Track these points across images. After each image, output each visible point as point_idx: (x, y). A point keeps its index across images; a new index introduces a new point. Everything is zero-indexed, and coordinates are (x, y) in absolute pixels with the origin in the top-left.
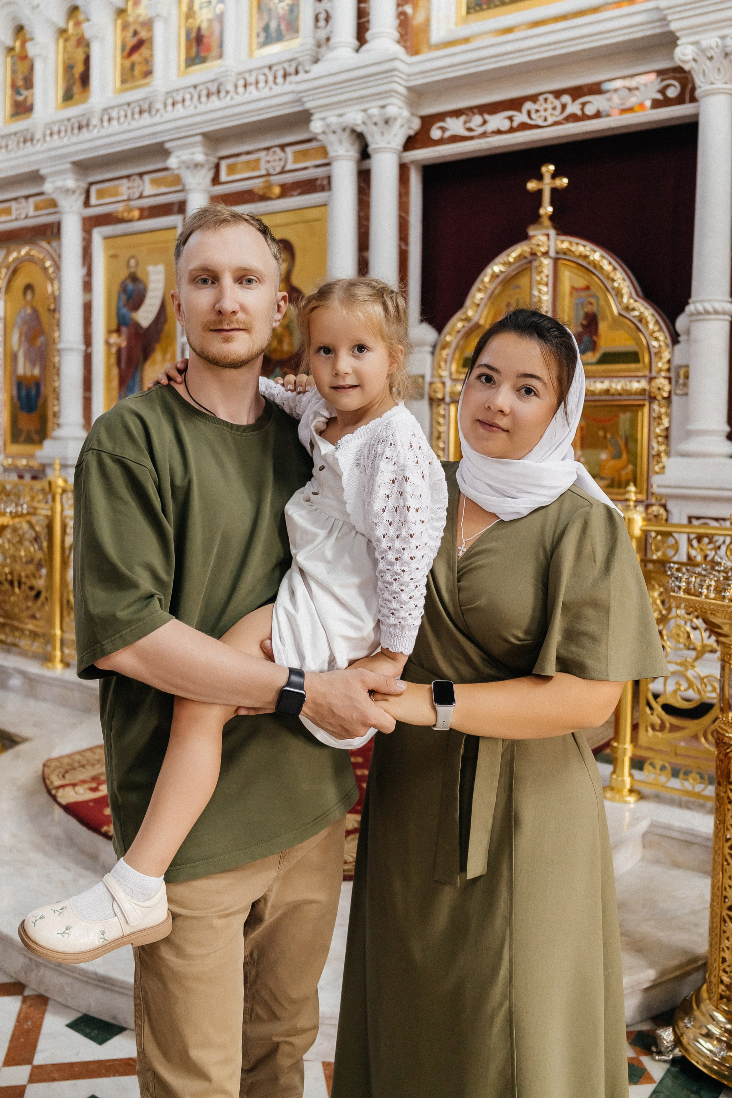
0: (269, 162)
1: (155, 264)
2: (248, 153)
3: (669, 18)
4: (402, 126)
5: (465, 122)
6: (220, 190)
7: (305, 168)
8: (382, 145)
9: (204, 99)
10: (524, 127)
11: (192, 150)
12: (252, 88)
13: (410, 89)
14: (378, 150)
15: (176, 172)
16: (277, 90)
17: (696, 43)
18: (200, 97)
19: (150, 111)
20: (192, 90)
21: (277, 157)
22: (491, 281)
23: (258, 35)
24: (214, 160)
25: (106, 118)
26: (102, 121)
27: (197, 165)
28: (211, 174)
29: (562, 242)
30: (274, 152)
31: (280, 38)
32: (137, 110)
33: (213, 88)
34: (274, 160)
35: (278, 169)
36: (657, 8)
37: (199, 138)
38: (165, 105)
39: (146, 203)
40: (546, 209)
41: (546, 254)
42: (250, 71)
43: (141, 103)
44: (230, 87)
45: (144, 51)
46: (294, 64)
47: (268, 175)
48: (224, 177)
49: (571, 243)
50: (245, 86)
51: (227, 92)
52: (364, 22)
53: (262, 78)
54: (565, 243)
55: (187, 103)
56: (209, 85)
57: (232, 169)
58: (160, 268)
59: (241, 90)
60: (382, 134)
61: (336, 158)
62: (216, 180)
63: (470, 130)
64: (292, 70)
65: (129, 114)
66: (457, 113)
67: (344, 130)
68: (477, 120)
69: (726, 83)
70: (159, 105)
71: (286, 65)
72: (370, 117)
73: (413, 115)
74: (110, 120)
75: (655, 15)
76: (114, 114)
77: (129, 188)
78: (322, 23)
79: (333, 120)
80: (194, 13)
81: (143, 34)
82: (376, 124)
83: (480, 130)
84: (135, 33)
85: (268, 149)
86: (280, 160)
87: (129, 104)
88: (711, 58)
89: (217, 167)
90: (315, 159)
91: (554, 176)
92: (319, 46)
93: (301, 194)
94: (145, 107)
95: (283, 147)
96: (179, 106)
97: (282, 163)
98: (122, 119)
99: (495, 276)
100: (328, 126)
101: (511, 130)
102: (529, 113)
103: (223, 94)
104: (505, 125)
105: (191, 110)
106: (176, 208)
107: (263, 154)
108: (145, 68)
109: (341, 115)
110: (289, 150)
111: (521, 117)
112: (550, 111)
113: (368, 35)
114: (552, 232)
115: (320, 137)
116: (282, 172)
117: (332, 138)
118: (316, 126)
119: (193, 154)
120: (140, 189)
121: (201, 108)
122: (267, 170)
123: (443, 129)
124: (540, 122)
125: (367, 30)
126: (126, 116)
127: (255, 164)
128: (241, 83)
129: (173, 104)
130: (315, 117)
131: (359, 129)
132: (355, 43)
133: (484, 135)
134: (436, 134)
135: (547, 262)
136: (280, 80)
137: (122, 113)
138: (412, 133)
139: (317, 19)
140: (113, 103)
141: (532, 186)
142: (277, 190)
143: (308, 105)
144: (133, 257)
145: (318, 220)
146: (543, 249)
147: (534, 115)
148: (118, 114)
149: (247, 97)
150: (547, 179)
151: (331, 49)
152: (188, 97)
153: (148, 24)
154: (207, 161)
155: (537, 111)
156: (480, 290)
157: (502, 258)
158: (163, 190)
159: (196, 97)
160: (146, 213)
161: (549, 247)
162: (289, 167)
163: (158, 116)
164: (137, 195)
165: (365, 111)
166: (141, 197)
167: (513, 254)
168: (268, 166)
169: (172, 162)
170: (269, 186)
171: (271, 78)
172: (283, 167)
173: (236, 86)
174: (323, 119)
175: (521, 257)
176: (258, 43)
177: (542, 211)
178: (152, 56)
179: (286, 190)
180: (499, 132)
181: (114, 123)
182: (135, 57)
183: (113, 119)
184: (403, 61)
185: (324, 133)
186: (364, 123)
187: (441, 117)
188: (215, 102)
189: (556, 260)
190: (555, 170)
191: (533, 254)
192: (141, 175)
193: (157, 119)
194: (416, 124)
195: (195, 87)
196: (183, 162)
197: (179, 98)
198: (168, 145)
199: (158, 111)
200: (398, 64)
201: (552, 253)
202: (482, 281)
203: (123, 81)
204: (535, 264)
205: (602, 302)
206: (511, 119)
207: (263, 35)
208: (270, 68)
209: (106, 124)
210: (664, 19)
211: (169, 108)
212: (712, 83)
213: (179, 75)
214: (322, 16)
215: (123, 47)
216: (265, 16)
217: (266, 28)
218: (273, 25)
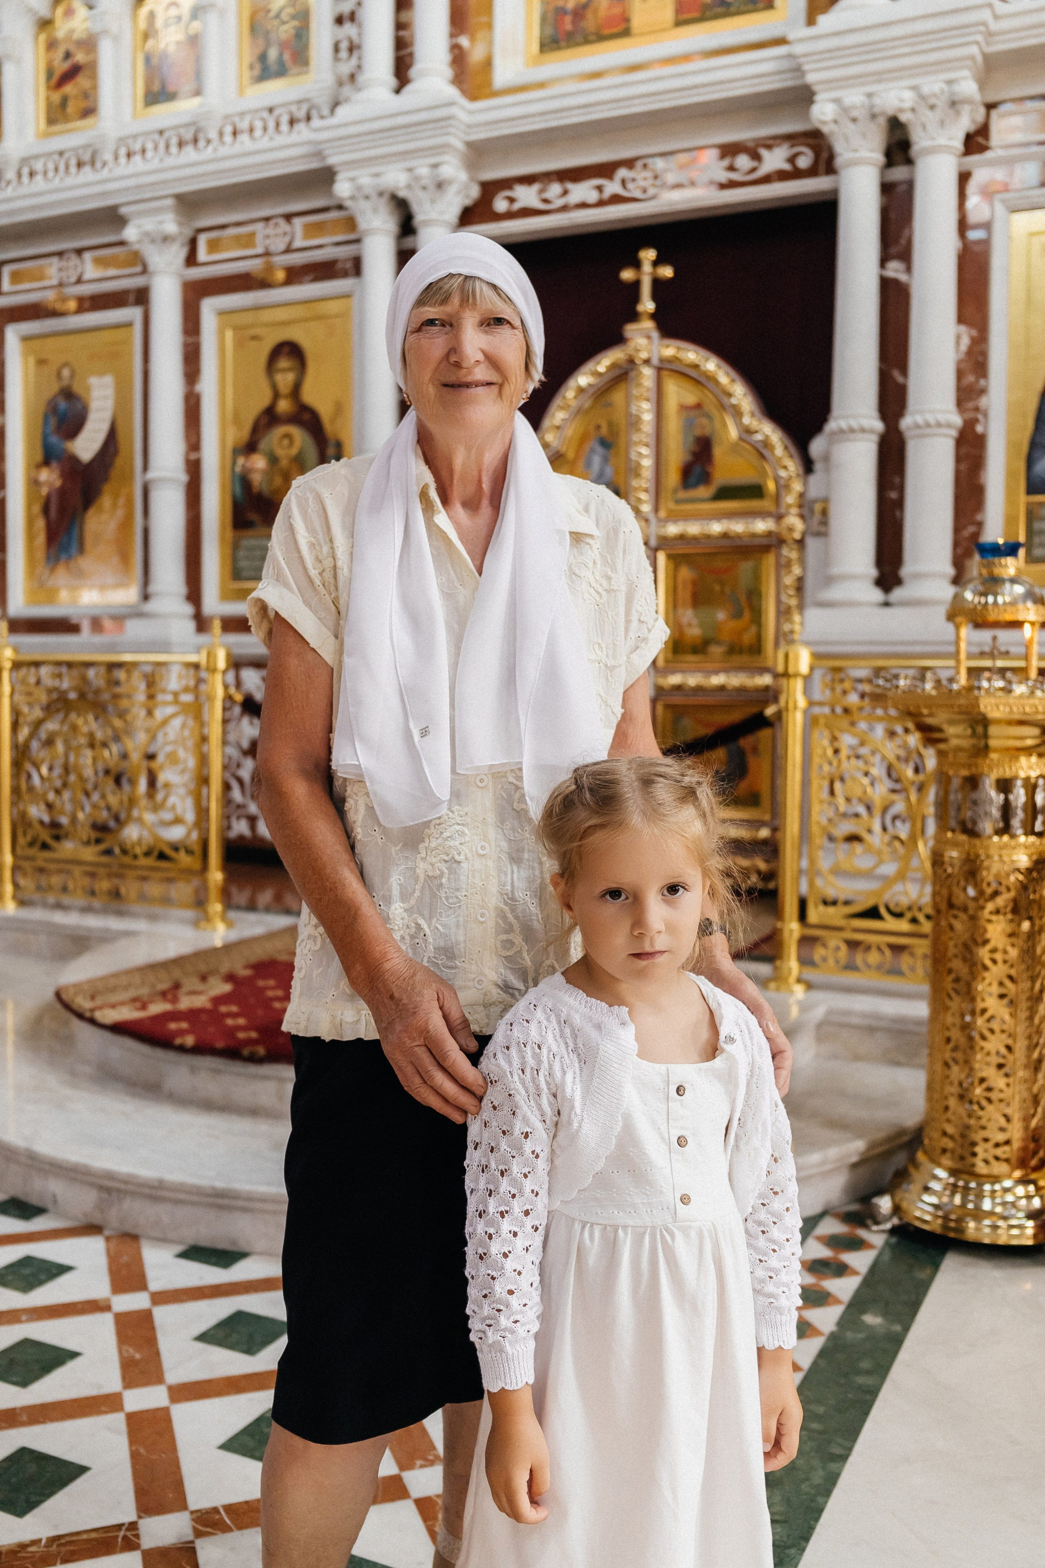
0: (268, 237)
1: (101, 373)
2: (238, 224)
3: (806, 67)
4: (459, 193)
5: (541, 191)
6: (196, 273)
7: (320, 247)
8: (433, 215)
9: (174, 149)
10: (617, 199)
11: (160, 218)
12: (244, 138)
13: (470, 145)
14: (427, 223)
15: (136, 247)
16: (280, 140)
17: (837, 101)
18: (167, 147)
19: (93, 163)
20: (156, 137)
21: (280, 231)
22: (575, 397)
23: (251, 67)
24: (188, 233)
25: (26, 171)
26: (19, 175)
27: (166, 239)
28: (183, 253)
29: (667, 346)
30: (276, 224)
31: (281, 72)
32: (73, 162)
33: (188, 135)
34: (276, 235)
35: (282, 247)
36: (790, 56)
37: (170, 202)
38: (116, 157)
39: (86, 290)
40: (647, 305)
41: (647, 362)
42: (242, 114)
43: (81, 151)
44: (213, 135)
45: (82, 81)
46: (305, 107)
47: (267, 254)
48: (202, 255)
49: (679, 349)
50: (235, 133)
51: (209, 142)
52: (404, 56)
53: (258, 125)
54: (670, 349)
55: (149, 154)
56: (182, 131)
57: (213, 246)
58: (108, 380)
59: (228, 138)
60: (433, 201)
61: (368, 232)
62: (191, 260)
63: (546, 201)
64: (302, 114)
65: (62, 167)
66: (528, 180)
67: (381, 194)
68: (555, 189)
69: (872, 151)
70: (108, 156)
71: (294, 108)
72: (417, 179)
73: (472, 179)
74: (32, 174)
75: (786, 64)
76: (39, 166)
77: (60, 270)
78: (344, 54)
79: (365, 180)
80: (156, 32)
81: (80, 57)
82: (424, 188)
83: (560, 203)
84: (68, 55)
85: (267, 219)
86: (285, 234)
87: (61, 153)
88: (854, 120)
89: (193, 244)
90: (335, 234)
91: (656, 263)
92: (340, 84)
93: (316, 279)
94: (87, 157)
95: (288, 217)
96: (137, 158)
97: (287, 239)
98: (51, 174)
99: (581, 390)
100: (359, 188)
101: (601, 203)
102: (623, 182)
103: (202, 143)
104: (592, 196)
105: (155, 164)
106: (132, 298)
107: (259, 226)
108: (83, 104)
109: (377, 175)
110: (298, 222)
111: (612, 187)
112: (650, 182)
113: (413, 72)
114: (655, 335)
115: (348, 203)
116: (288, 250)
117: (363, 205)
118: (342, 188)
119: (161, 223)
120: (79, 270)
121: (170, 161)
122: (267, 249)
123: (512, 200)
124: (638, 194)
125: (409, 66)
126: (56, 170)
127: (249, 240)
128: (228, 129)
129: (129, 155)
130: (340, 177)
131: (402, 194)
132: (392, 81)
133: (564, 208)
134: (500, 205)
135: (648, 373)
136: (284, 127)
137: (51, 166)
138: (468, 202)
139: (336, 49)
140: (36, 150)
141: (627, 275)
142: (280, 275)
143: (332, 161)
144: (66, 365)
145: (337, 316)
146: (644, 355)
147: (630, 186)
148: (45, 165)
149: (237, 148)
150: (647, 268)
151: (359, 90)
152: (150, 145)
153: (89, 44)
154: (181, 233)
155: (634, 180)
156: (561, 408)
157: (590, 366)
158: (112, 272)
159: (162, 146)
160: (87, 304)
161: (650, 351)
162: (298, 243)
163: (106, 170)
164: (73, 279)
165: (410, 170)
166: (79, 281)
167: (604, 363)
168: (268, 242)
169: (130, 233)
170: (270, 268)
171: (271, 125)
172: (290, 244)
173: (221, 134)
174: (353, 179)
175: (613, 366)
176: (251, 78)
177: (640, 308)
178: (95, 87)
179: (295, 275)
180: (583, 205)
181: (39, 178)
182: (69, 89)
183: (36, 173)
184: (463, 108)
185: (353, 198)
186: (409, 187)
187: (507, 184)
188: (190, 154)
189: (659, 370)
190: (658, 256)
191: (631, 361)
192: (79, 252)
193: (105, 174)
194: (475, 192)
195: (161, 132)
196: (147, 234)
197: (137, 147)
198: (123, 210)
199: (105, 164)
200: (454, 110)
201: (655, 361)
202: (564, 397)
203: (51, 121)
204: (633, 374)
205: (717, 425)
206: (600, 188)
207: (258, 67)
208: (271, 110)
209: (25, 179)
210: (798, 70)
211: (123, 160)
212: (856, 151)
213: (135, 115)
214: (344, 45)
215: (50, 73)
216: (261, 42)
217: (263, 58)
218: (273, 54)
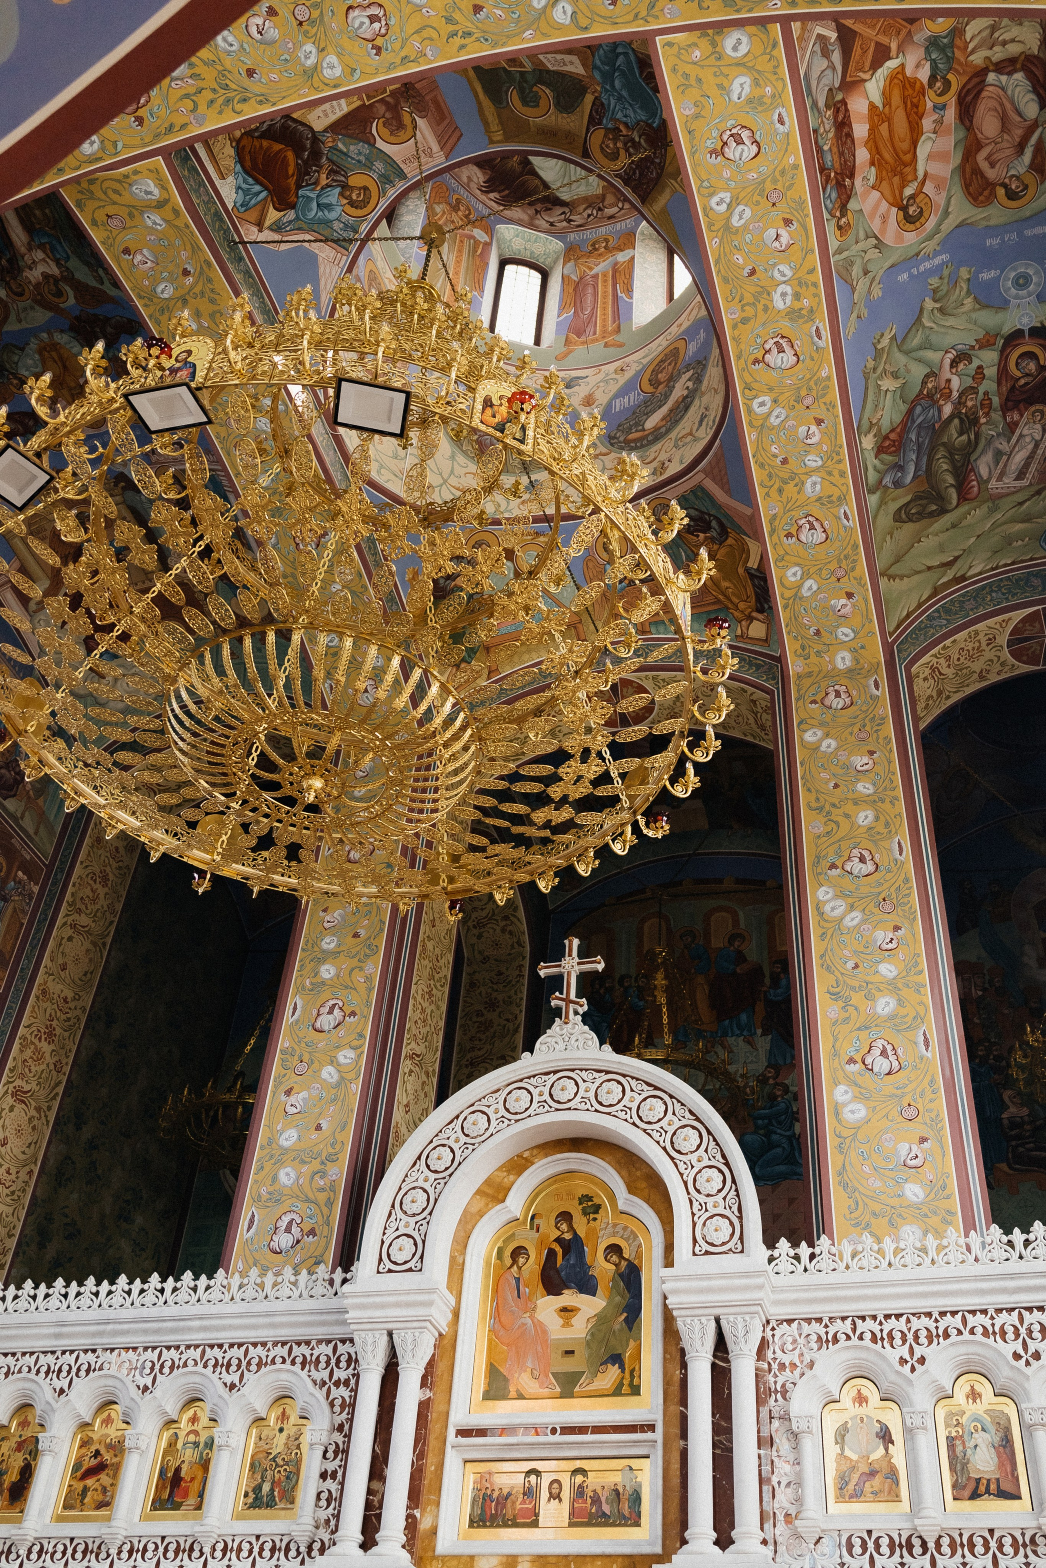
9: (171, 1554)
18: (166, 1550)
19: (98, 1553)
20: (158, 1540)
23: (246, 1495)
25: (36, 1549)
26: (30, 1552)
31: (270, 1504)
32: (81, 1549)
33: (186, 1545)
38: (120, 1551)
42: (233, 1535)
43: (89, 1541)
44: (206, 1548)
46: (286, 1540)
50: (225, 1550)
51: (203, 1554)
53: (246, 1547)
55: (149, 1554)
56: (182, 1540)
59: (220, 1554)
64: (282, 1545)
65: (69, 1551)
70: (113, 1548)
71: (276, 1539)
74: (41, 1552)
76: (48, 1544)
78: (323, 1503)
80: (174, 1450)
87: (73, 1539)
92: (318, 1526)
94: (93, 1544)
96: (138, 1555)
98: (58, 1555)
103: (197, 1554)
108: (101, 1497)
113: (377, 1536)
125: (377, 1530)
126: (64, 1552)
128: (221, 1546)
129: (130, 1550)
132: (361, 1539)
137: (60, 1549)
139: (318, 1496)
140: (52, 1532)
148: (55, 1547)
151: (339, 1541)
152: (151, 1547)
153: (118, 1450)
159: (161, 1550)
171: (258, 1550)
173: (214, 1549)
178: (115, 1485)
181: (46, 1557)
183: (45, 1550)
188: (185, 1562)
195: (163, 1538)
197: (140, 1546)
203: (68, 1507)
207: (252, 1496)
208: (258, 1537)
213: (144, 1518)
214: (325, 1496)
215: (77, 1466)
216: (258, 1477)
217: (258, 1489)
218: (266, 1488)
